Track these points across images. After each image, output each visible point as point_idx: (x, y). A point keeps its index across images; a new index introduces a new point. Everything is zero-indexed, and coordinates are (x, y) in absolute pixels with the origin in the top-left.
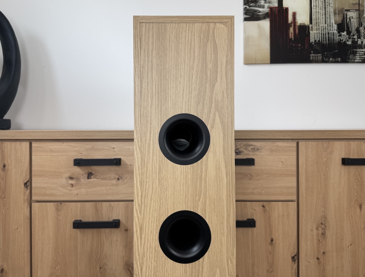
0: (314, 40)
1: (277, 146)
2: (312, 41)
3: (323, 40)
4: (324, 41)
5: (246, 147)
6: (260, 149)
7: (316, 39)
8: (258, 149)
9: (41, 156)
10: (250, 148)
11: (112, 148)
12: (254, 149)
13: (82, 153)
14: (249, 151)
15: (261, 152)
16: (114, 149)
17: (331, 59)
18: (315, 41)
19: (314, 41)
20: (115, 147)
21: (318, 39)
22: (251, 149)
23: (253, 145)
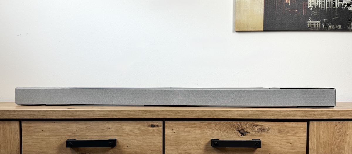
0: (312, 5)
1: (286, 126)
2: (310, 6)
3: (322, 5)
4: (323, 7)
5: (253, 127)
6: (268, 129)
7: (314, 5)
8: (265, 130)
9: (32, 136)
10: (256, 128)
11: (107, 128)
12: (261, 129)
13: (75, 133)
14: (255, 131)
15: (268, 133)
16: (110, 129)
17: (330, 27)
18: (314, 6)
19: (312, 7)
20: (110, 127)
21: (317, 5)
22: (258, 129)
23: (260, 125)
